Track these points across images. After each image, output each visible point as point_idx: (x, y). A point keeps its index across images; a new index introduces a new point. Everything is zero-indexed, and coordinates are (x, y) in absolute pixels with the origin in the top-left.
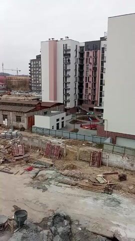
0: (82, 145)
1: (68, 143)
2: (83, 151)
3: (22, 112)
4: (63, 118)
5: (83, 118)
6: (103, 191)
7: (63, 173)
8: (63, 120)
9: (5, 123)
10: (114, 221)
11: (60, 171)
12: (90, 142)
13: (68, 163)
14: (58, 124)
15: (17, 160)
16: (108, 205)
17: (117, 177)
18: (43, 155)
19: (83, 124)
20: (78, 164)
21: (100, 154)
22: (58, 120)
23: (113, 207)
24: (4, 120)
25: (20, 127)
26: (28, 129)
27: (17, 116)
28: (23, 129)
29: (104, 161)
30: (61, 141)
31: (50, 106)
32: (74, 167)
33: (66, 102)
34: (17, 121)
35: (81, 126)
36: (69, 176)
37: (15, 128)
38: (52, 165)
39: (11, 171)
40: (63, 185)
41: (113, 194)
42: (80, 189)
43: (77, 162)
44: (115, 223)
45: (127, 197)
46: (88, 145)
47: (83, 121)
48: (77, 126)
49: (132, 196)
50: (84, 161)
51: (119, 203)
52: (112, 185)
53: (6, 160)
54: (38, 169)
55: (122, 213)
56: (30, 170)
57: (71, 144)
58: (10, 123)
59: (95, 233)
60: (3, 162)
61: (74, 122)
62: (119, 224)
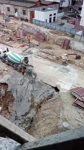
0: (61, 34)
1: (52, 32)
2: (60, 38)
3: (26, 7)
4: (55, 14)
5: (72, 16)
6: (61, 63)
7: (42, 50)
8: (55, 16)
9: (16, 15)
10: (61, 79)
11: (41, 49)
12: (67, 33)
13: (48, 45)
14: (50, 19)
15: (18, 40)
16: (61, 71)
17: (75, 56)
18: (34, 38)
19: (69, 20)
20: (54, 46)
21: (69, 41)
22: (51, 15)
23: (64, 72)
24: (16, 12)
25: (25, 19)
26: (30, 20)
27: (23, 10)
28: (27, 20)
29: (71, 46)
30: (48, 30)
31: (48, 4)
32: (50, 48)
33: (62, 2)
34: (23, 14)
35: (68, 22)
36: (45, 53)
37: (22, 19)
38: (37, 45)
39: (12, 46)
40: (39, 57)
41: (67, 66)
42: (49, 61)
43: (54, 45)
44: (60, 80)
45: (75, 69)
46: (66, 35)
47: (70, 18)
48: (65, 21)
49: (79, 68)
50: (59, 45)
51: (69, 71)
52: (70, 61)
53: (11, 39)
54: (28, 47)
55: (67, 76)
56: (23, 46)
57: (55, 33)
58: (19, 15)
59: (46, 84)
60: (9, 40)
61: (64, 18)
62: (63, 82)
